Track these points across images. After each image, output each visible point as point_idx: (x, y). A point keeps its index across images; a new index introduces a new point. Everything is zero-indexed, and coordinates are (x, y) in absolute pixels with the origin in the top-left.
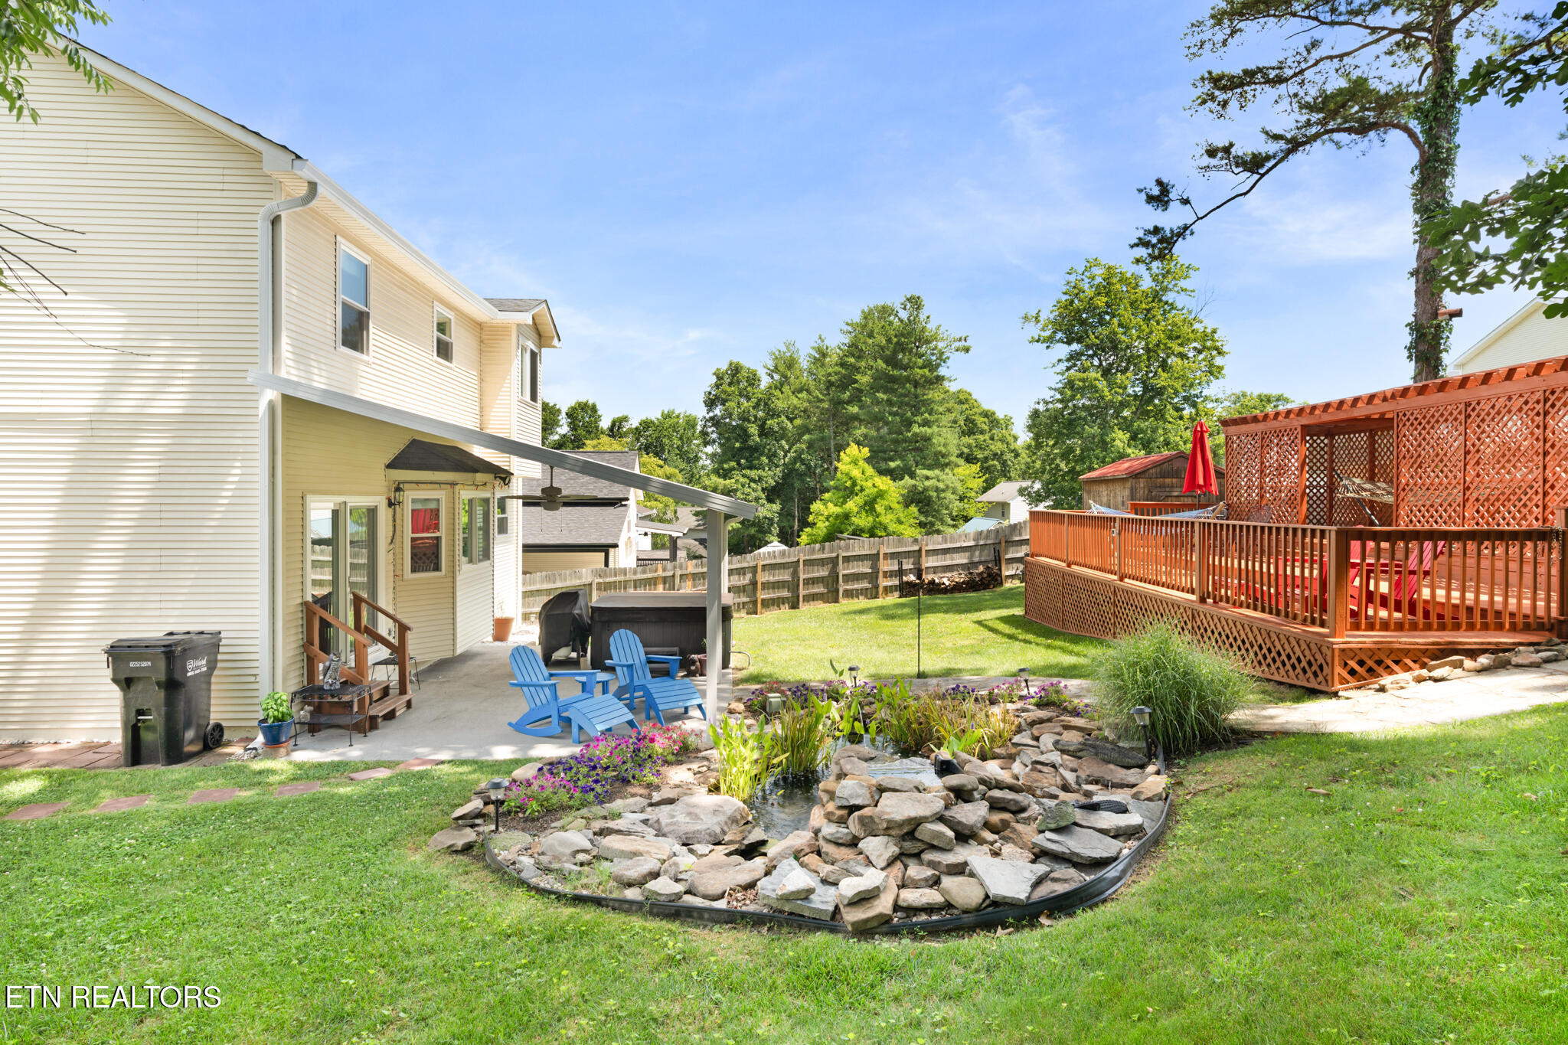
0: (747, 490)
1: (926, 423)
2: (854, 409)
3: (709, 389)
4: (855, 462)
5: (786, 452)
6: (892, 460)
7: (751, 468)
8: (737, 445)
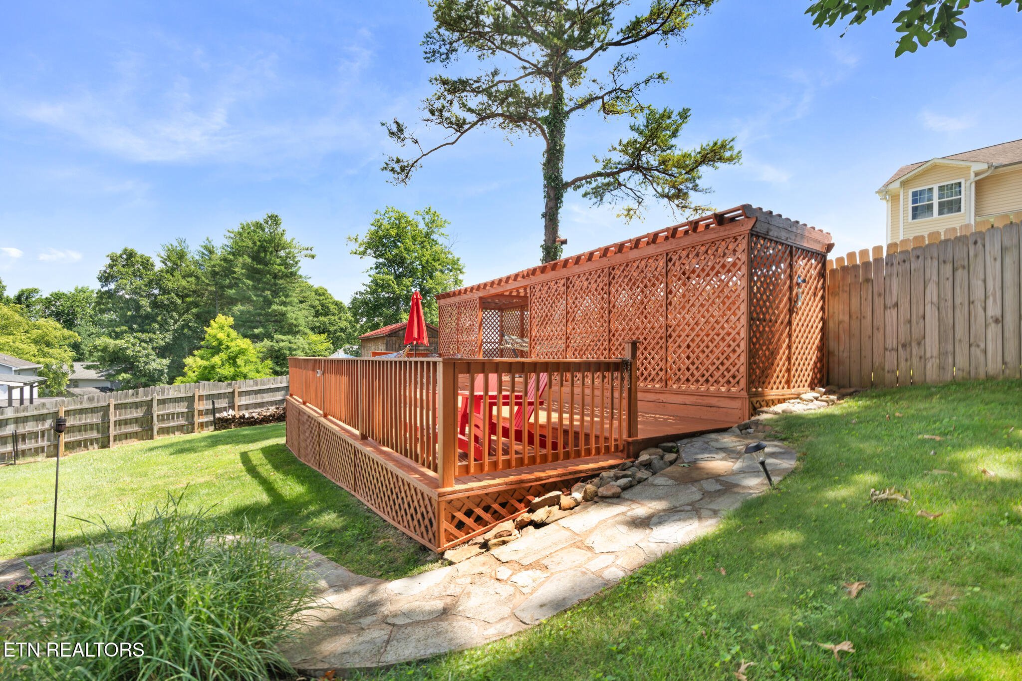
0: (137, 348)
1: (284, 304)
2: (232, 292)
3: (104, 269)
4: (222, 328)
5: (175, 323)
6: (257, 328)
7: (142, 331)
8: (129, 313)
